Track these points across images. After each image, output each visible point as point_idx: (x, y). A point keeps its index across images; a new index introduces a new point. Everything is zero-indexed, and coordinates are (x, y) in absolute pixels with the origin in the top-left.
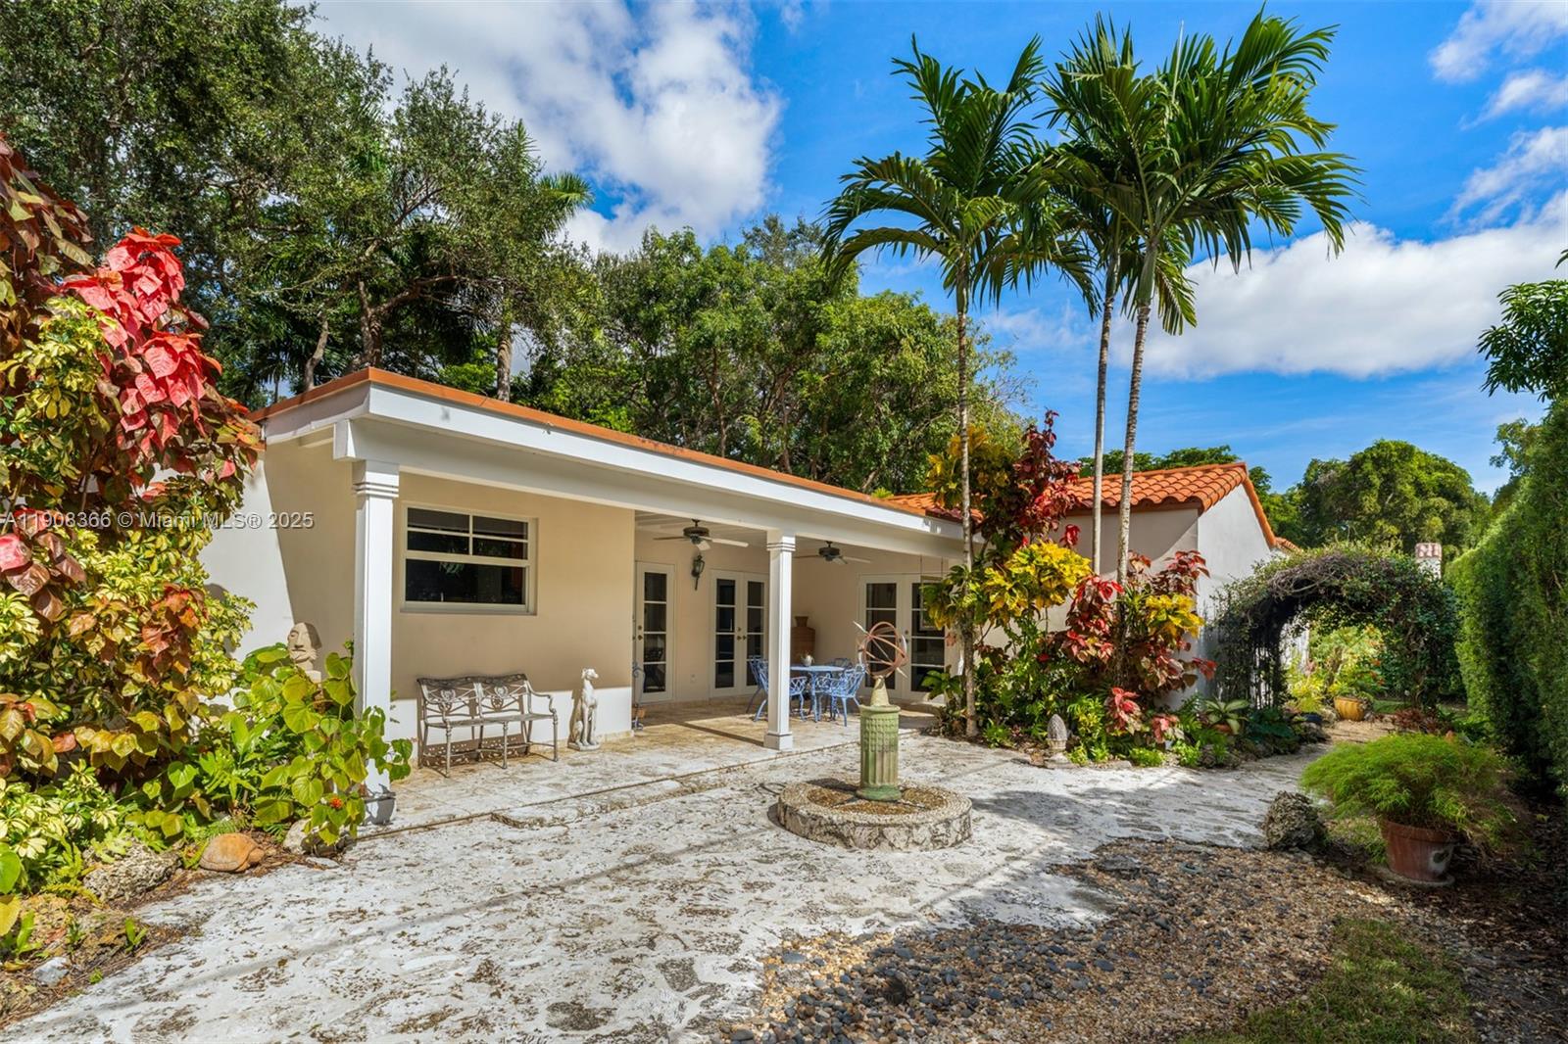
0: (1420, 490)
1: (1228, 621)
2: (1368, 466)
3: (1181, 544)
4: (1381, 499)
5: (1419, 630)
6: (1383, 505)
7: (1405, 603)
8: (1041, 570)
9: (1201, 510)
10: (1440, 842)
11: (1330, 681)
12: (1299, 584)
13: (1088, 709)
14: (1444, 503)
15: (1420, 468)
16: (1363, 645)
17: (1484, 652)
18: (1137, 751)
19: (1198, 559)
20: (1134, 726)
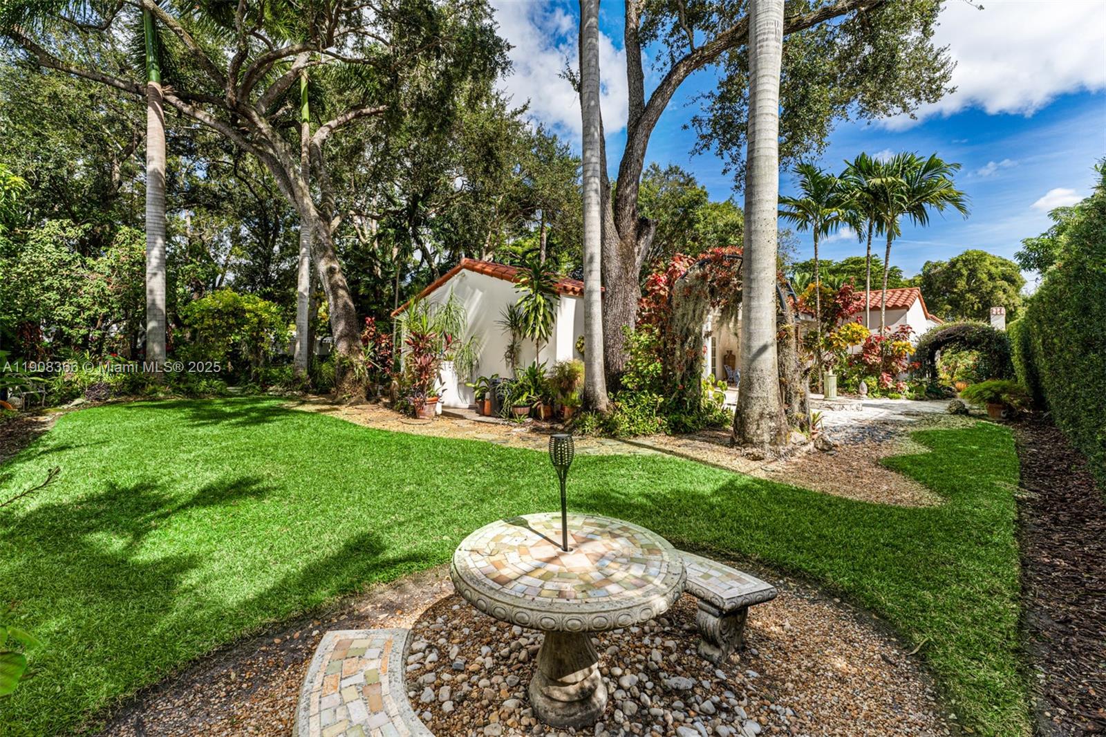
0: (991, 277)
1: (920, 349)
2: (959, 265)
3: (901, 322)
4: (968, 283)
5: (995, 351)
6: (969, 285)
7: (990, 342)
8: (853, 332)
9: (908, 309)
10: (1004, 408)
11: (952, 376)
12: (948, 335)
13: (873, 381)
14: (1005, 284)
15: (991, 264)
16: (968, 359)
17: (1023, 360)
18: (890, 394)
19: (909, 327)
20: (890, 386)
